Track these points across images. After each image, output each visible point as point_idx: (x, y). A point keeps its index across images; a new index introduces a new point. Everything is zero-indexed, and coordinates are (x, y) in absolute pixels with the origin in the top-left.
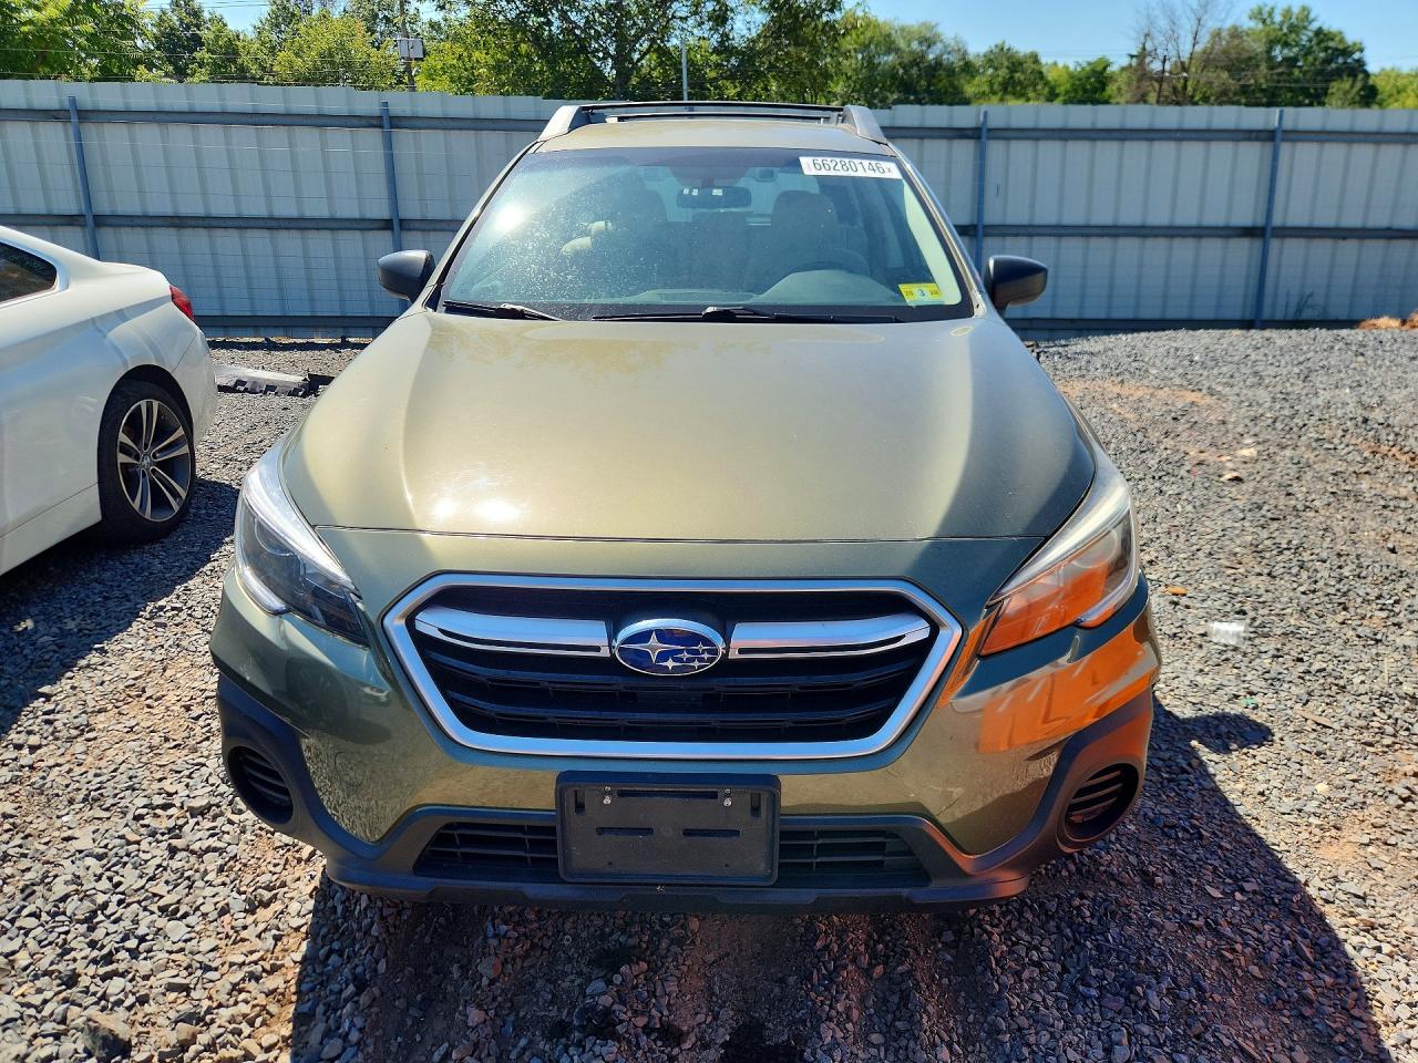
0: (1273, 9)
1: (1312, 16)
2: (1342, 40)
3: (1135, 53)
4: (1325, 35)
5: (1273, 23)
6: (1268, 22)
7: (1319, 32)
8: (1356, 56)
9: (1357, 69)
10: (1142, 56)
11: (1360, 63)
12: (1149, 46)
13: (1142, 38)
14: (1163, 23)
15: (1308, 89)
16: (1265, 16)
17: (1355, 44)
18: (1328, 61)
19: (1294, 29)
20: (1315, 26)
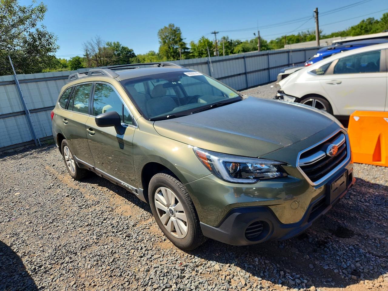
0: (111, 43)
1: (120, 44)
2: (128, 49)
3: (85, 55)
4: (124, 48)
5: (112, 46)
6: (111, 46)
7: (123, 47)
8: (132, 52)
9: (133, 55)
10: (87, 55)
11: (133, 54)
12: (88, 53)
13: (86, 51)
14: (90, 47)
15: (125, 60)
16: (110, 44)
17: (131, 50)
18: (127, 54)
19: (117, 47)
20: (121, 46)
